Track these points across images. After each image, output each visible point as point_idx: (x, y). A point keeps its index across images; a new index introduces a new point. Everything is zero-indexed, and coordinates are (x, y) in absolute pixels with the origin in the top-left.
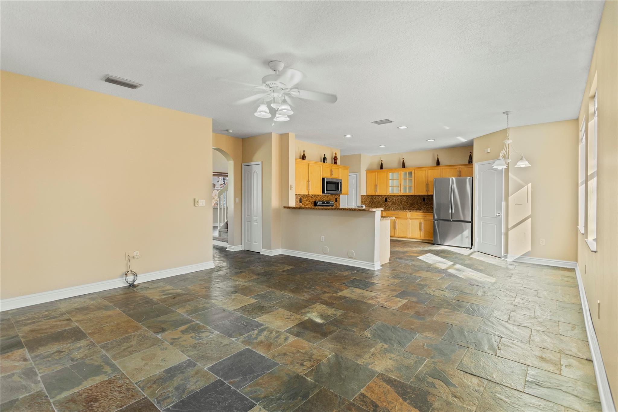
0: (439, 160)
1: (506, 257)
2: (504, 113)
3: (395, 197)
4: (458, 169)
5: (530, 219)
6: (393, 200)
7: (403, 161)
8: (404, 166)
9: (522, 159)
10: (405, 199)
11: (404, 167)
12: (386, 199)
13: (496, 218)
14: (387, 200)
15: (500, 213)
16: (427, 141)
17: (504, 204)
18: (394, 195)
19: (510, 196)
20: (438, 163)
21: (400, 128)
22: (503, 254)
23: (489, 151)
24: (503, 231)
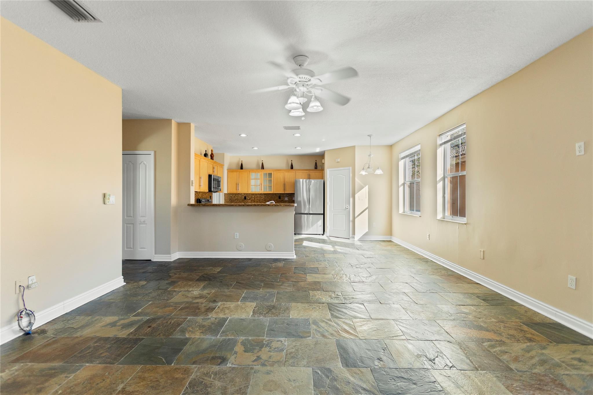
0: (293, 164)
1: (354, 238)
2: (368, 136)
4: (308, 173)
5: (367, 210)
6: (252, 198)
7: (262, 163)
8: (263, 167)
9: (378, 168)
10: (263, 197)
11: (263, 169)
12: (245, 198)
13: (345, 210)
14: (247, 198)
15: (348, 206)
16: (296, 149)
17: (351, 199)
18: (253, 194)
19: (356, 194)
20: (292, 167)
21: (295, 135)
22: (351, 236)
23: (339, 161)
24: (351, 219)
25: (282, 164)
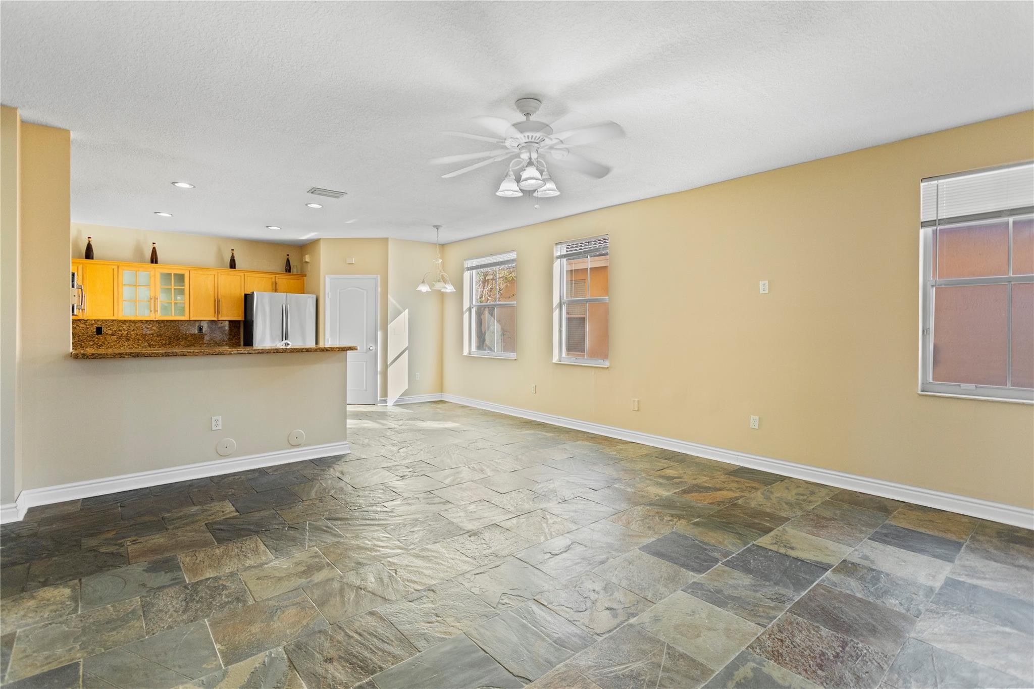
0: (236, 259)
1: (385, 401)
2: (434, 226)
3: (127, 324)
4: (273, 280)
5: (407, 351)
6: (121, 331)
7: (154, 248)
8: (154, 259)
10: (153, 328)
11: (156, 262)
12: (99, 331)
13: (366, 353)
14: (104, 330)
15: (372, 346)
16: (266, 228)
17: (380, 334)
18: (125, 321)
19: (390, 323)
20: (233, 265)
22: (378, 399)
23: (354, 262)
24: (379, 368)
25: (207, 255)
